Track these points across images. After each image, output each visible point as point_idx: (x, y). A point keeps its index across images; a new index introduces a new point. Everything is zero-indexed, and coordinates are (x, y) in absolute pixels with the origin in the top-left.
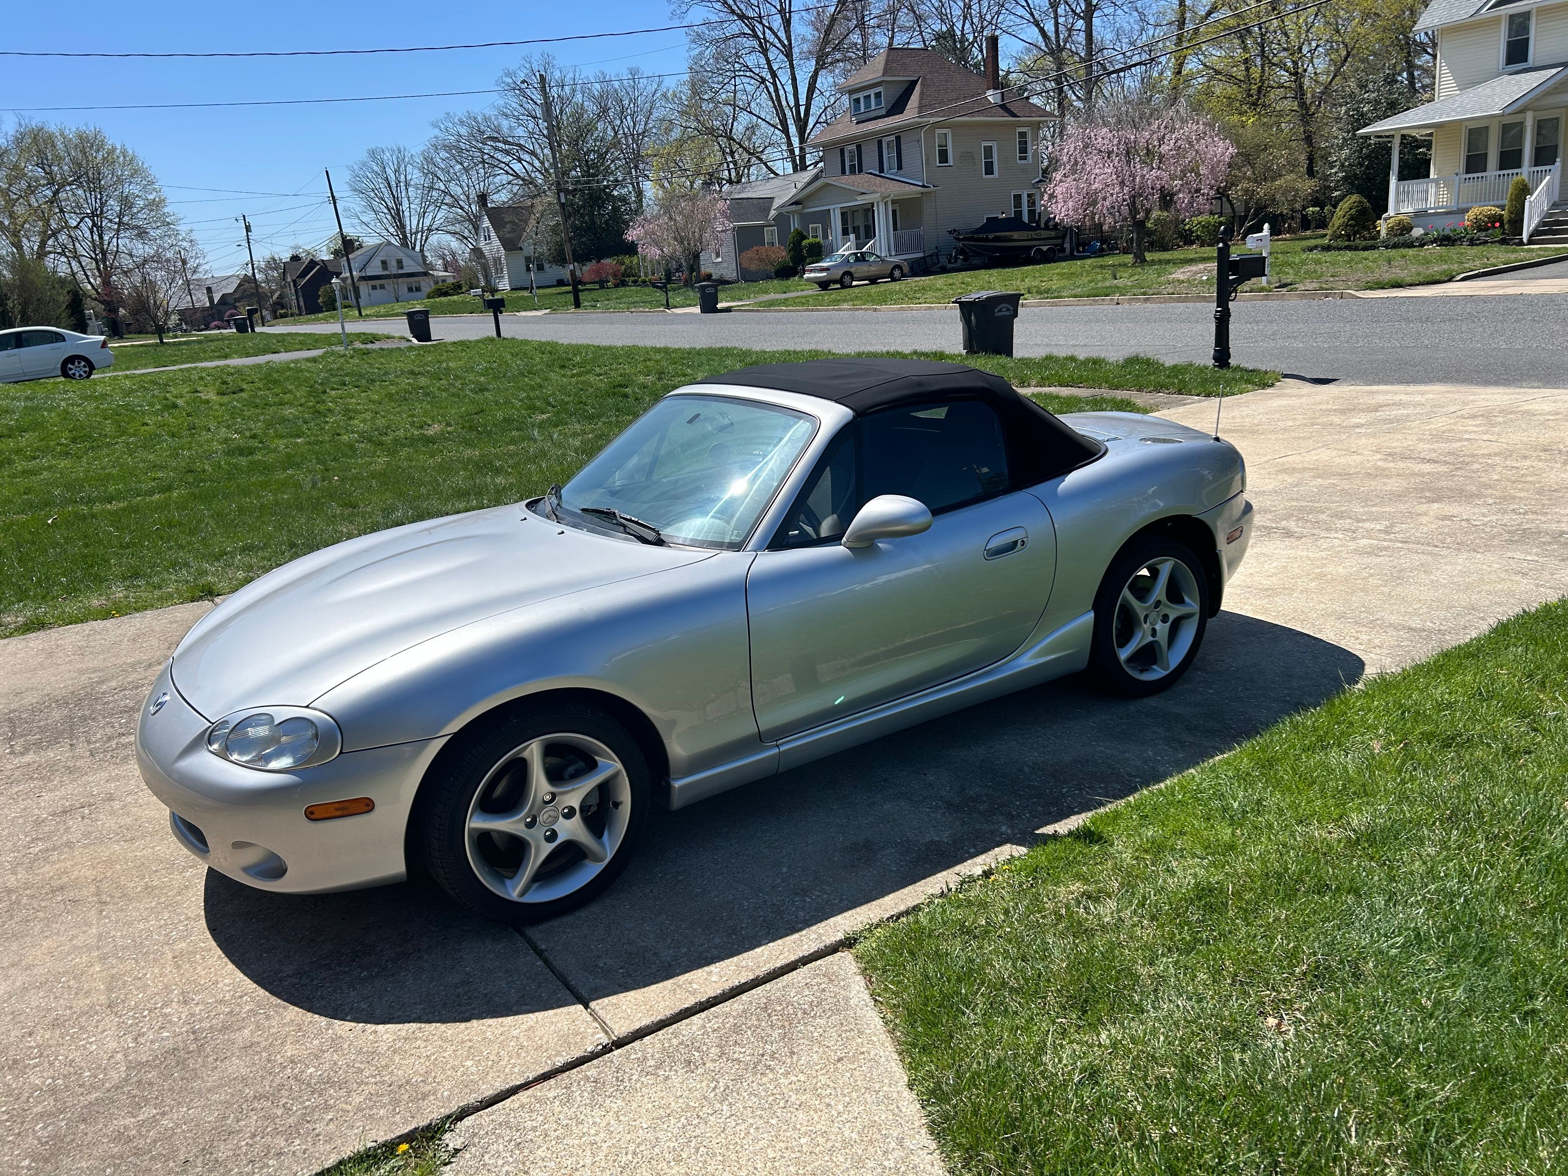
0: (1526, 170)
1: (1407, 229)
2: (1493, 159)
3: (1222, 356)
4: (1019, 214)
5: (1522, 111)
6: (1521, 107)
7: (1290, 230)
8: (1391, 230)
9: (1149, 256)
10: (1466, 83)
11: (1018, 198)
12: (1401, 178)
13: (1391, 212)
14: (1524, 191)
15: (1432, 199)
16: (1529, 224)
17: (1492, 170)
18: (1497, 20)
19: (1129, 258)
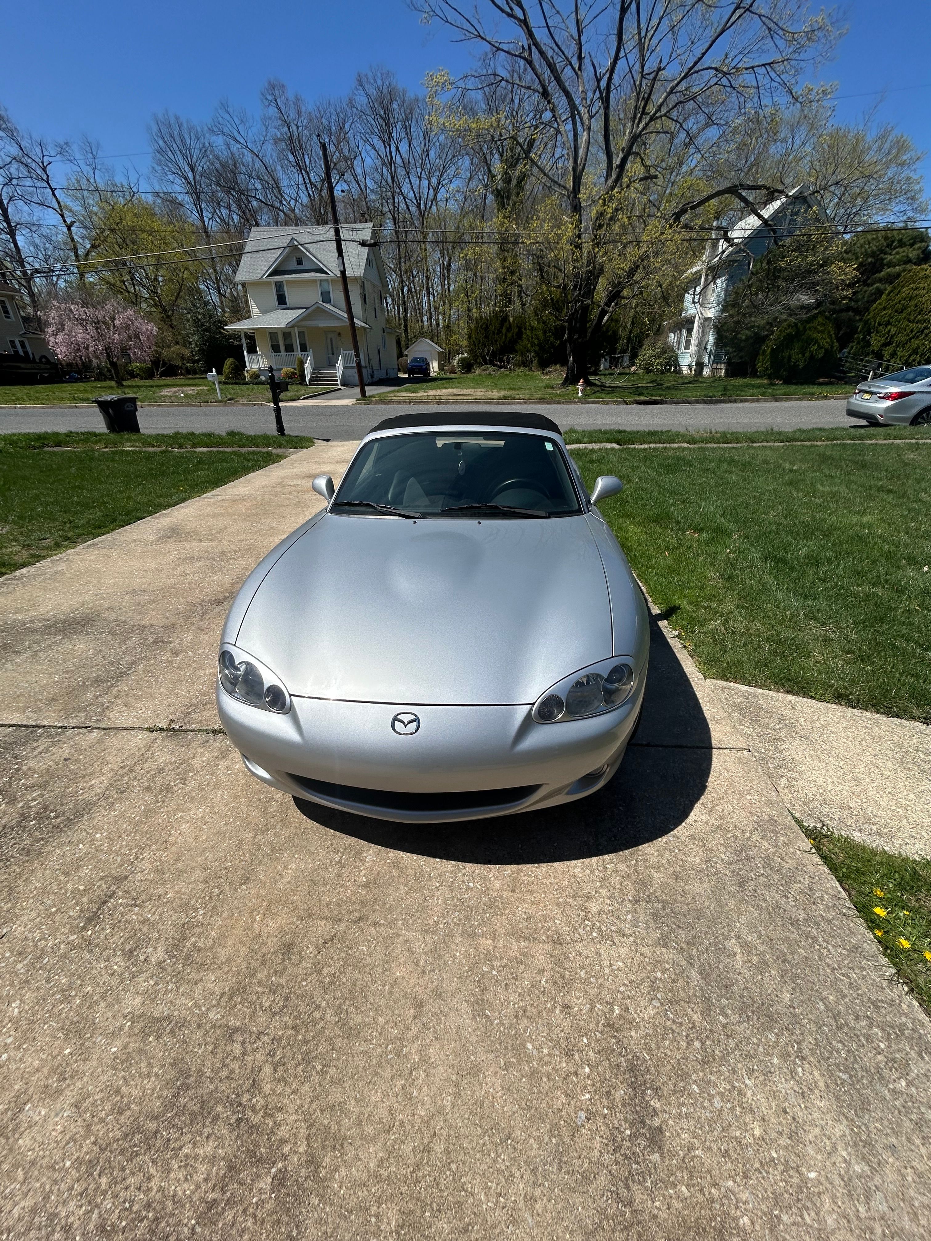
0: (299, 354)
1: (257, 376)
2: (282, 348)
3: (281, 429)
4: (16, 352)
5: (293, 327)
6: (292, 325)
7: (182, 374)
8: (251, 376)
9: (124, 383)
10: (264, 312)
11: (12, 342)
12: (249, 352)
13: (248, 368)
14: (302, 364)
15: (261, 363)
16: (308, 377)
17: (283, 353)
18: (269, 283)
19: (113, 383)
